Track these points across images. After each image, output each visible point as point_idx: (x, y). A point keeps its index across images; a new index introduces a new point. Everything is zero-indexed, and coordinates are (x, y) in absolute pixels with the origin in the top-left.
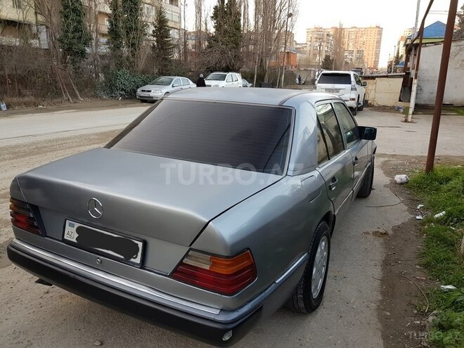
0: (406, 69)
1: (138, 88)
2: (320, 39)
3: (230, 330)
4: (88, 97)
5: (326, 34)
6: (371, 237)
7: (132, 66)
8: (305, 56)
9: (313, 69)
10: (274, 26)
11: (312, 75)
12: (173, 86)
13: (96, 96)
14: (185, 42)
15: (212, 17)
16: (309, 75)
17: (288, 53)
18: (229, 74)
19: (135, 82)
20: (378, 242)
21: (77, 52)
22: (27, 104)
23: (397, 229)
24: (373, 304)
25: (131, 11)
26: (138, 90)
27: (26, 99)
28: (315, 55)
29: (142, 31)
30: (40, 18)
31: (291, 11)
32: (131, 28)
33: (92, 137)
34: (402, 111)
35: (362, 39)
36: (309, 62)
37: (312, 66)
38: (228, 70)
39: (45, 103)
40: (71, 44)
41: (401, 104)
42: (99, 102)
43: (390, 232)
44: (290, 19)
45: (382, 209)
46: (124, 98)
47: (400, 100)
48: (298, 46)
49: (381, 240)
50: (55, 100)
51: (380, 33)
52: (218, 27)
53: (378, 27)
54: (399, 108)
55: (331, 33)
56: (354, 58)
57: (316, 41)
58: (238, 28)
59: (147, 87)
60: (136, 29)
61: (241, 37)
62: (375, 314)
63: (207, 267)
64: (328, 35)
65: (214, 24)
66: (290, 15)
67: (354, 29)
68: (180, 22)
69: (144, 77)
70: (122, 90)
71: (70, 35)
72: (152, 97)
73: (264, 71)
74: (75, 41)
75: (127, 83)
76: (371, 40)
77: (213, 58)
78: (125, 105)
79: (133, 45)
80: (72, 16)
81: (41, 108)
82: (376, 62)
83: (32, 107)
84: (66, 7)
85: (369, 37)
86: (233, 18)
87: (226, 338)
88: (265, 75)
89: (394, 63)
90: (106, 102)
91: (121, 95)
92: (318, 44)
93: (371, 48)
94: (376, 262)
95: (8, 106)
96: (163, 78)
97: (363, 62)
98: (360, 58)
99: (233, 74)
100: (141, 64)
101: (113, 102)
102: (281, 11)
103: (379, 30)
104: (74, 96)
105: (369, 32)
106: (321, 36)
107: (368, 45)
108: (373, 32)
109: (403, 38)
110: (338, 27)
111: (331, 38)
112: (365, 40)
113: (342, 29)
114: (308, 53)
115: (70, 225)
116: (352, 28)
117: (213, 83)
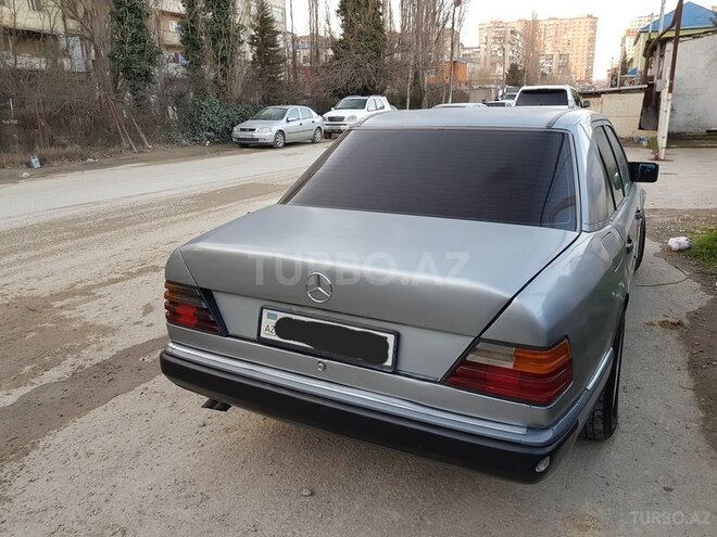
0: (646, 79)
1: (233, 125)
2: (500, 39)
3: (546, 455)
4: (159, 142)
5: (509, 30)
6: (659, 330)
7: (221, 91)
8: (478, 67)
9: (493, 86)
10: (433, 20)
11: (493, 96)
12: (288, 121)
13: (170, 141)
14: (294, 53)
15: (338, 12)
16: (488, 96)
17: (455, 62)
18: (371, 99)
19: (228, 116)
20: (671, 337)
21: (139, 74)
22: (70, 157)
23: (694, 316)
24: (693, 424)
25: (219, 6)
26: (235, 129)
27: (69, 149)
28: (494, 64)
29: (237, 37)
30: (72, 24)
32: (219, 33)
33: (184, 202)
34: (645, 143)
35: (565, 37)
36: (487, 75)
37: (491, 82)
38: (366, 92)
39: (96, 154)
40: (129, 61)
41: (643, 134)
42: (177, 150)
43: (686, 322)
44: (458, 9)
45: (662, 289)
46: (213, 143)
47: (640, 128)
48: (467, 52)
49: (675, 333)
50: (111, 150)
51: (594, 27)
52: (348, 26)
53: (591, 17)
54: (641, 140)
55: (518, 29)
56: (554, 67)
57: (495, 43)
58: (380, 27)
59: (247, 124)
60: (228, 35)
61: (385, 40)
62: (702, 437)
63: (510, 365)
64: (512, 32)
65: (340, 23)
66: (458, 3)
67: (553, 22)
68: (284, 22)
69: (241, 109)
70: (210, 129)
71: (127, 47)
72: (257, 139)
73: (422, 92)
74: (135, 57)
75: (216, 119)
76: (581, 36)
77: (343, 76)
78: (217, 153)
79: (224, 59)
80: (129, 18)
81: (92, 163)
82: (589, 72)
83: (78, 160)
84: (119, 5)
85: (576, 33)
86: (371, 11)
87: (541, 468)
88: (422, 98)
89: (619, 72)
90: (188, 149)
91: (209, 138)
92: (497, 47)
93: (580, 51)
94: (679, 365)
95: (43, 161)
96: (271, 110)
97: (569, 73)
98: (565, 67)
99: (377, 98)
100: (237, 89)
101: (198, 149)
103: (593, 21)
104: (139, 142)
105: (577, 25)
106: (501, 34)
107: (575, 45)
108: (583, 25)
109: (629, 32)
110: (530, 19)
111: (518, 37)
112: (570, 37)
113: (535, 22)
114: (482, 61)
115: (269, 316)
116: (550, 19)
117: (346, 113)
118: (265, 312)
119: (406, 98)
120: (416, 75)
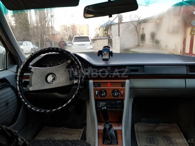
5: (67, 27)
8: (60, 36)
10: (45, 20)
15: (12, 16)
17: (53, 34)
18: (24, 42)
31: (52, 14)
35: (81, 29)
44: (52, 18)
48: (57, 32)
51: (88, 27)
52: (16, 21)
53: (87, 25)
55: (70, 27)
57: (64, 30)
58: (27, 21)
61: (29, 25)
65: (14, 20)
66: (52, 16)
67: (78, 26)
73: (44, 41)
76: (85, 29)
86: (24, 16)
92: (65, 31)
93: (86, 33)
99: (27, 42)
102: (47, 14)
105: (84, 26)
106: (66, 29)
107: (84, 31)
109: (96, 29)
111: (70, 29)
112: (83, 29)
113: (74, 25)
114: (61, 35)
116: (77, 25)
119: (39, 43)
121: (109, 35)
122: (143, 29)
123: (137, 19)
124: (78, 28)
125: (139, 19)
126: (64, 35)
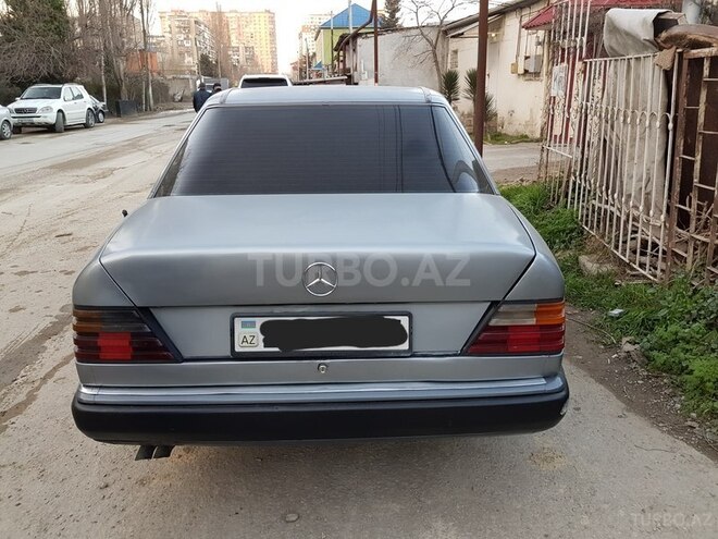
0: (345, 71)
2: (185, 28)
5: (193, 20)
8: (168, 57)
9: (190, 76)
11: (191, 87)
16: (187, 86)
18: (66, 89)
35: (247, 30)
37: (185, 72)
51: (272, 22)
53: (269, 12)
55: (201, 19)
56: (242, 59)
57: (180, 32)
63: (532, 321)
64: (196, 22)
67: (234, 15)
73: (119, 80)
76: (262, 30)
77: (21, 61)
82: (274, 65)
85: (257, 26)
88: (120, 87)
92: (183, 36)
93: (263, 44)
98: (251, 58)
99: (73, 86)
103: (271, 17)
105: (257, 18)
106: (186, 24)
107: (258, 37)
108: (262, 19)
109: (305, 29)
110: (216, 10)
111: (202, 27)
112: (252, 31)
113: (220, 14)
114: (169, 50)
115: (244, 325)
116: (231, 12)
117: (39, 104)
118: (238, 322)
119: (101, 87)
120: (108, 63)
121: (349, 70)
122: (456, 52)
123: (436, 20)
124: (233, 25)
125: (442, 21)
126: (181, 54)
